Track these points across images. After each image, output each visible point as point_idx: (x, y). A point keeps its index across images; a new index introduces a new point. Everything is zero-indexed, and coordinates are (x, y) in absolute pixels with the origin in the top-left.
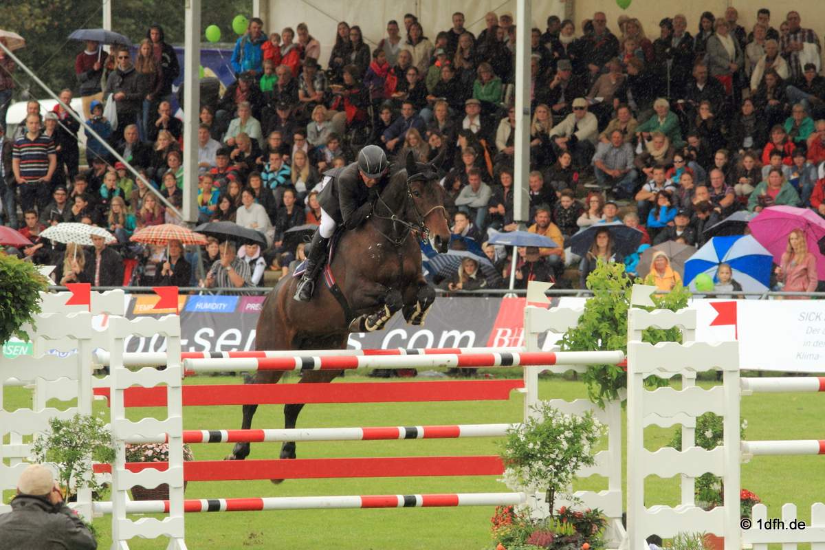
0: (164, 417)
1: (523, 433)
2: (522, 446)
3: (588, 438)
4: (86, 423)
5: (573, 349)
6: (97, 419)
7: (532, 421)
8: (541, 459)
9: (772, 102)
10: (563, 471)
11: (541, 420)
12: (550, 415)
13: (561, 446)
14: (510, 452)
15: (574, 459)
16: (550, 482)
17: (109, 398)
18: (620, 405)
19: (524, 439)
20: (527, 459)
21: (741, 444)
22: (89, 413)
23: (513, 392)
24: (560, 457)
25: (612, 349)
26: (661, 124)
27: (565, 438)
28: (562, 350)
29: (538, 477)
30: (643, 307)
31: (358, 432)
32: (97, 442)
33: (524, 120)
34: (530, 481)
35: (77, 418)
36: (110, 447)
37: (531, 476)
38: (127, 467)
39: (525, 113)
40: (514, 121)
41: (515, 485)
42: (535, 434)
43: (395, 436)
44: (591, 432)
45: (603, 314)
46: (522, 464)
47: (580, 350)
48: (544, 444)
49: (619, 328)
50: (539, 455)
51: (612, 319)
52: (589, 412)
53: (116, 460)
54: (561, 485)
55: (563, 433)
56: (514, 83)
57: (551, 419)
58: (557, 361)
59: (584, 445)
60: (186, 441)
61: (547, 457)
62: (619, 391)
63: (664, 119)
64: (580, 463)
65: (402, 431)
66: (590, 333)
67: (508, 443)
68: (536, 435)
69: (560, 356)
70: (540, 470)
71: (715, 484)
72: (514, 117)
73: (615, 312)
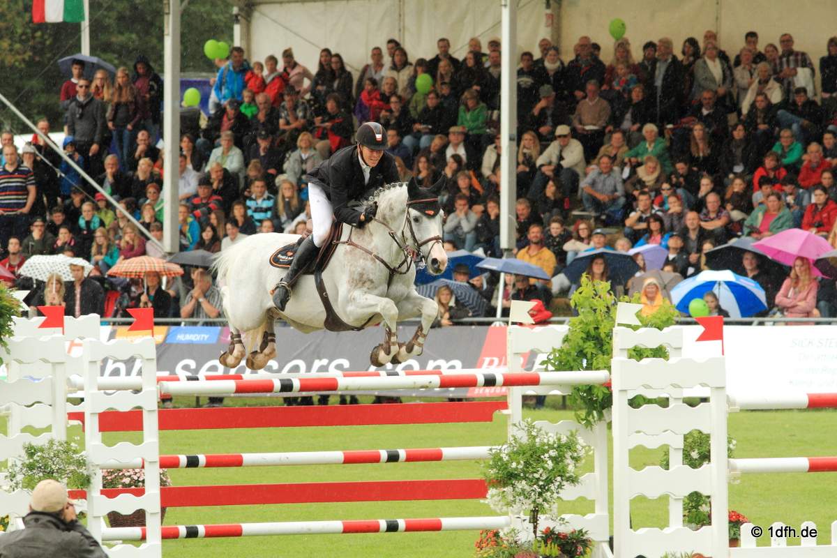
0: (139, 441)
1: (506, 452)
2: (505, 466)
3: (573, 458)
4: (60, 448)
5: (557, 370)
6: (73, 444)
7: (515, 439)
8: (525, 478)
9: (762, 127)
10: (547, 491)
11: (525, 440)
12: (534, 433)
13: (546, 465)
14: (493, 472)
15: (559, 479)
16: (534, 502)
17: (83, 422)
18: (606, 426)
19: (507, 458)
20: (510, 479)
21: (728, 462)
22: (63, 438)
23: (496, 414)
24: (544, 477)
25: (598, 369)
26: (650, 150)
27: (550, 457)
28: (546, 370)
29: (522, 498)
30: (629, 326)
31: (339, 455)
32: (72, 468)
33: (510, 146)
34: (514, 501)
35: (51, 442)
36: (85, 473)
37: (514, 497)
38: (102, 492)
39: (511, 139)
40: (500, 147)
41: (500, 506)
42: (517, 453)
43: (375, 459)
44: (576, 451)
45: (588, 334)
46: (505, 485)
47: (565, 370)
48: (527, 464)
49: (604, 348)
50: (522, 475)
51: (597, 339)
52: (574, 431)
53: (91, 485)
54: (546, 505)
55: (548, 452)
56: (499, 108)
57: (535, 437)
58: (541, 382)
59: (569, 464)
60: (162, 466)
61: (531, 477)
62: (604, 411)
63: (653, 145)
64: (564, 483)
65: (384, 455)
66: (574, 354)
67: (491, 463)
68: (519, 454)
69: (544, 376)
70: (523, 490)
71: (704, 505)
72: (500, 143)
73: (600, 331)
